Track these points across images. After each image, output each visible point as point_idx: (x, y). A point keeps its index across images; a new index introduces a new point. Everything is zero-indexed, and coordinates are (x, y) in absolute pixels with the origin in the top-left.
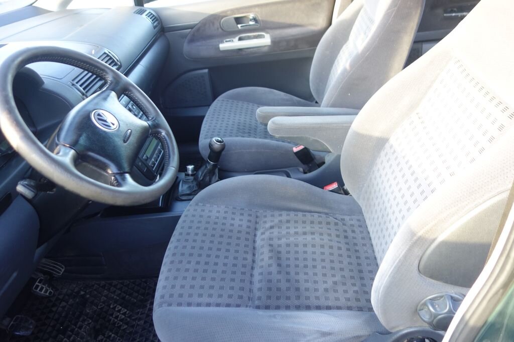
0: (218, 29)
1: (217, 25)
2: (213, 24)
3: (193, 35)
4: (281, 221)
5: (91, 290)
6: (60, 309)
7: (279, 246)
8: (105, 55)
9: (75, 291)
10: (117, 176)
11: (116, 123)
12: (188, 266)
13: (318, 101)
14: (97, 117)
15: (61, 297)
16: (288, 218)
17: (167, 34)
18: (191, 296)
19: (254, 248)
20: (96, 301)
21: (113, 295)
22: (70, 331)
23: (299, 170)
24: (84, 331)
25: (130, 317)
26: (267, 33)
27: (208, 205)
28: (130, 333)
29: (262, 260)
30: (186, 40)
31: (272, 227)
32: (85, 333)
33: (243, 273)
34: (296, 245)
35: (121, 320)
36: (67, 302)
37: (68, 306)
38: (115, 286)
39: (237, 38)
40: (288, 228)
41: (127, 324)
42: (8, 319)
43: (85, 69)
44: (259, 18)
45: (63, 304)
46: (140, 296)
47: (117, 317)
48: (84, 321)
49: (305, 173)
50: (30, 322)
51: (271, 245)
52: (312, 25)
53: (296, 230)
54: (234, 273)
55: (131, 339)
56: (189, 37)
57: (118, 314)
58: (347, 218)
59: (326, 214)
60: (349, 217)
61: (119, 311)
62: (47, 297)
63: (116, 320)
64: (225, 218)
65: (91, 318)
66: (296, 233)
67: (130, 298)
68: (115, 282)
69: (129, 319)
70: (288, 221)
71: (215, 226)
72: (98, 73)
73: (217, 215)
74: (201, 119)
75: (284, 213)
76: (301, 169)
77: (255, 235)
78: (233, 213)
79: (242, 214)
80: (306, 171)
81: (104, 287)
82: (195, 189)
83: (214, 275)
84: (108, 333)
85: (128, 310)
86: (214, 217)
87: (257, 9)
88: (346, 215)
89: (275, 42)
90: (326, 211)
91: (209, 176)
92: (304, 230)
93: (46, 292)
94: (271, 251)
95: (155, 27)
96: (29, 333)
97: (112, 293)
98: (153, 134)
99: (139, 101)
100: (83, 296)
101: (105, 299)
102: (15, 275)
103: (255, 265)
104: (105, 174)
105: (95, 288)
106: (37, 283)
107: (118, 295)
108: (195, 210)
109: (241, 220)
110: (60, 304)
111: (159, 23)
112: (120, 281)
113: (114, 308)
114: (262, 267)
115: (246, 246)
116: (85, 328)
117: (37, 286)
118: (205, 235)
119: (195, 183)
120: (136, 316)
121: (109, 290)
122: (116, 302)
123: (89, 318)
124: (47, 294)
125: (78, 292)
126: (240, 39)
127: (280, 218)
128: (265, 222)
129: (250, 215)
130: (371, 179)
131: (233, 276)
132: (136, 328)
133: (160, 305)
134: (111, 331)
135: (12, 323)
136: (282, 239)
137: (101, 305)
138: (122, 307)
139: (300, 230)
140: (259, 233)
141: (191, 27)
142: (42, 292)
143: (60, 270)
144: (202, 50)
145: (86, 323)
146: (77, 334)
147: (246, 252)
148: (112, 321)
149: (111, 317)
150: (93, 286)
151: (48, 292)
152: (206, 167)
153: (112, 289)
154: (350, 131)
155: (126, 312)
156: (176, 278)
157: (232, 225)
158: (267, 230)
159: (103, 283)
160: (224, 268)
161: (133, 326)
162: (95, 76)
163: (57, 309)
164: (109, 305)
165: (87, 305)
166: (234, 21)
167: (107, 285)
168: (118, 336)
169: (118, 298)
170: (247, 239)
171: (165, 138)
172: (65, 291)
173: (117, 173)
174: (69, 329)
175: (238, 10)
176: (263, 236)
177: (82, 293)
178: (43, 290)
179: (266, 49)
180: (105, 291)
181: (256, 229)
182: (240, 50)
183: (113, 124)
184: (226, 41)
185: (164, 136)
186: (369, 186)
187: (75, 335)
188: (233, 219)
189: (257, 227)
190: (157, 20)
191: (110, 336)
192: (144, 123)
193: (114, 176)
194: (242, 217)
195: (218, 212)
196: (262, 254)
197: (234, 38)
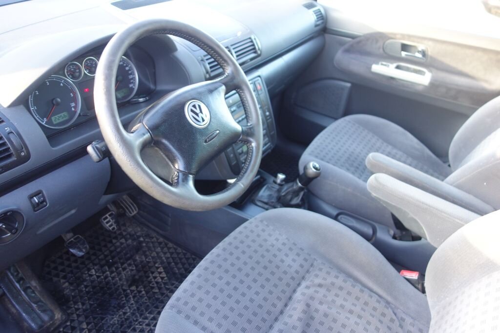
0: (379, 48)
1: (380, 44)
2: (377, 41)
3: (352, 46)
4: (333, 284)
5: (149, 240)
6: (118, 244)
7: (317, 311)
8: (249, 40)
9: (138, 234)
10: (181, 174)
11: (207, 120)
12: (217, 281)
13: (451, 165)
14: (191, 107)
15: (124, 233)
16: (343, 284)
17: (327, 36)
18: (202, 314)
19: (290, 298)
20: (148, 253)
21: (162, 256)
22: (115, 268)
23: (388, 231)
24: (125, 274)
25: (165, 284)
26: (430, 71)
27: (271, 227)
28: (157, 299)
29: (291, 316)
30: (342, 48)
31: (320, 286)
32: (125, 276)
33: (264, 320)
34: (335, 321)
35: (157, 283)
36: (126, 240)
37: (125, 245)
38: (169, 248)
39: (395, 65)
40: (337, 295)
41: (160, 289)
42: (71, 234)
43: (209, 54)
44: (430, 53)
45: (123, 240)
46: (183, 269)
47: (155, 278)
48: (130, 265)
49: (394, 237)
50: (85, 246)
51: (308, 305)
52: (486, 81)
53: (344, 303)
54: (255, 314)
55: (155, 305)
56: (346, 46)
57: (158, 275)
58: (408, 320)
59: (388, 303)
60: (411, 320)
61: (160, 273)
62: (109, 231)
63: (153, 280)
64: (280, 250)
65: (136, 266)
66: (342, 306)
67: (175, 266)
68: (170, 245)
69: (163, 286)
70: (341, 288)
71: (265, 253)
72: (219, 62)
73: (275, 242)
74: (321, 128)
75: (342, 277)
76: (392, 232)
77: (299, 285)
78: (291, 249)
79: (298, 255)
80: (397, 236)
81: (160, 243)
82: (273, 201)
83: (235, 306)
84: (141, 288)
85: (167, 276)
86: (270, 244)
87: (430, 43)
88: (410, 316)
89: (433, 85)
90: (389, 299)
91: (292, 195)
92: (353, 308)
93: (111, 226)
94: (305, 312)
95: (316, 26)
96: (81, 254)
97: (163, 252)
98: (242, 141)
99: (246, 102)
100: (141, 243)
101: (156, 255)
102: (73, 211)
103: (280, 318)
104: (172, 166)
105: (153, 240)
106: (107, 215)
107: (167, 258)
108: (257, 226)
109: (294, 260)
110: (120, 239)
111: (322, 23)
112: (175, 246)
113: (158, 268)
114: (286, 324)
115: (283, 292)
116: (127, 272)
117: (107, 218)
118: (251, 257)
119: (275, 195)
120: (170, 287)
121: (162, 248)
122: (162, 263)
123: (135, 265)
124: (111, 228)
125: (139, 237)
126: (398, 67)
127: (335, 280)
128: (317, 276)
129: (306, 260)
130: (457, 298)
131: (252, 318)
132: (164, 297)
133: (172, 307)
134: (145, 287)
135: (72, 239)
136: (324, 305)
137: (150, 259)
138: (165, 271)
139: (348, 305)
140: (304, 284)
141: (353, 37)
142: (108, 225)
143: (133, 211)
144: (353, 64)
145: (130, 268)
146: (119, 274)
147: (279, 298)
148: (149, 279)
149: (151, 275)
150: (153, 238)
151: (112, 227)
152: (293, 186)
153: (165, 250)
154: (459, 231)
155: (164, 277)
156: (200, 288)
157: (282, 261)
158: (314, 286)
159: (161, 239)
160: (248, 304)
161: (162, 294)
162: (216, 63)
163: (117, 242)
164: (155, 263)
165: (139, 252)
166: (399, 47)
167: (163, 243)
168: (146, 296)
169: (165, 261)
170: (288, 285)
171: (252, 150)
172: (130, 230)
173: (181, 171)
174: (115, 266)
175: (410, 37)
176: (306, 291)
177: (142, 239)
178: (109, 223)
179: (420, 88)
180: (159, 248)
181: (303, 278)
182: (392, 78)
183: (203, 120)
184: (382, 64)
185: (252, 147)
186: (450, 304)
187: (117, 273)
188: (287, 255)
189: (306, 277)
190: (323, 19)
191: (141, 291)
192: (239, 128)
193: (178, 172)
194: (296, 258)
195: (277, 240)
196: (295, 309)
197: (392, 63)
